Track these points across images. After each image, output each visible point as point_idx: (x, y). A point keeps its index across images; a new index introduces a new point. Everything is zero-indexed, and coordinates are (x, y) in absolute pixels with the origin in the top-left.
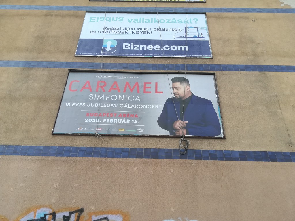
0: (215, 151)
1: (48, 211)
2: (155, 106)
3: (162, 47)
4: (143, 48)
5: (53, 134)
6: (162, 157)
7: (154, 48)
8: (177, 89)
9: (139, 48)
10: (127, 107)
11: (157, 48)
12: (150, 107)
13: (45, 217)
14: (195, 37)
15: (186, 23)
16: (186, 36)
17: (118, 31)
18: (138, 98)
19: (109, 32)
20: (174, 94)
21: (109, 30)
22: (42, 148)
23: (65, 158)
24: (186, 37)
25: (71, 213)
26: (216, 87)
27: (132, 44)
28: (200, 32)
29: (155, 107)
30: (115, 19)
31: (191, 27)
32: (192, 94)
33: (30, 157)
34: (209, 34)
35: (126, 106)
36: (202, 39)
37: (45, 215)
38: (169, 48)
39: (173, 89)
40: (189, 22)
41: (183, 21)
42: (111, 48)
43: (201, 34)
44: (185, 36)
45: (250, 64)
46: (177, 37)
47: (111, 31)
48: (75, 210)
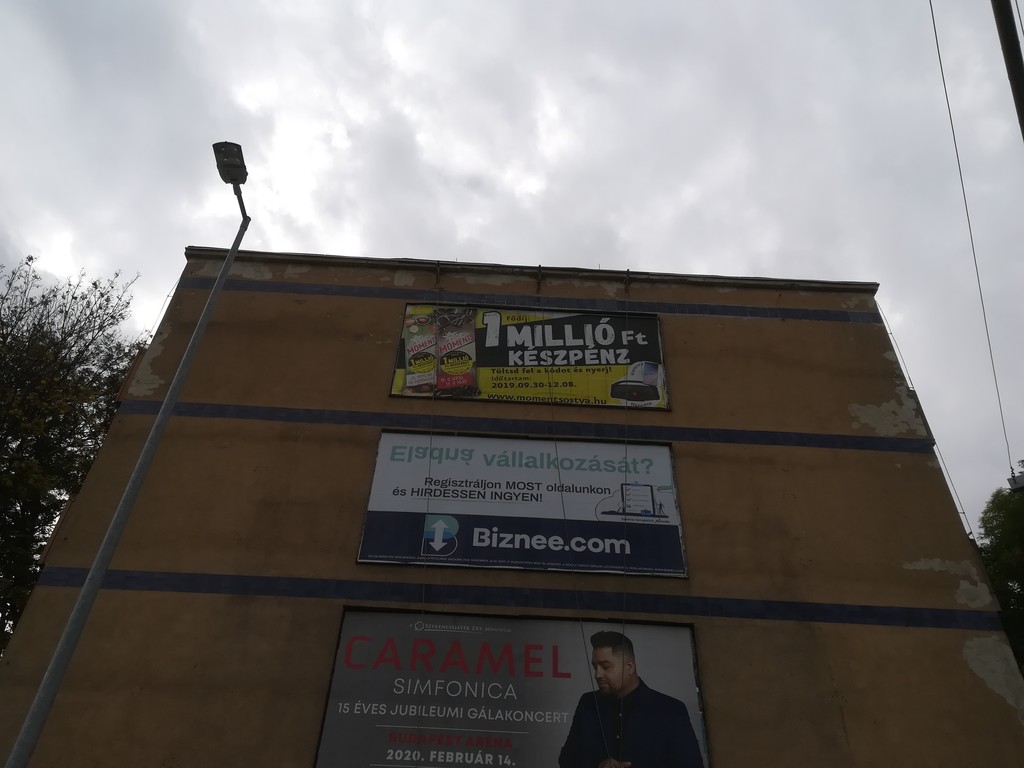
2: (552, 715)
3: (567, 542)
4: (522, 541)
7: (547, 545)
8: (605, 668)
9: (512, 541)
10: (485, 716)
11: (555, 543)
12: (540, 717)
14: (645, 513)
15: (622, 472)
16: (624, 510)
17: (460, 489)
18: (511, 692)
19: (438, 493)
20: (599, 680)
21: (439, 487)
24: (624, 513)
26: (696, 665)
27: (495, 529)
28: (657, 501)
29: (552, 719)
30: (452, 455)
31: (637, 485)
32: (641, 683)
34: (679, 505)
35: (483, 714)
36: (663, 522)
38: (584, 544)
39: (596, 668)
40: (631, 468)
41: (617, 466)
42: (444, 541)
43: (661, 505)
44: (621, 511)
45: (776, 598)
46: (604, 513)
47: (442, 490)
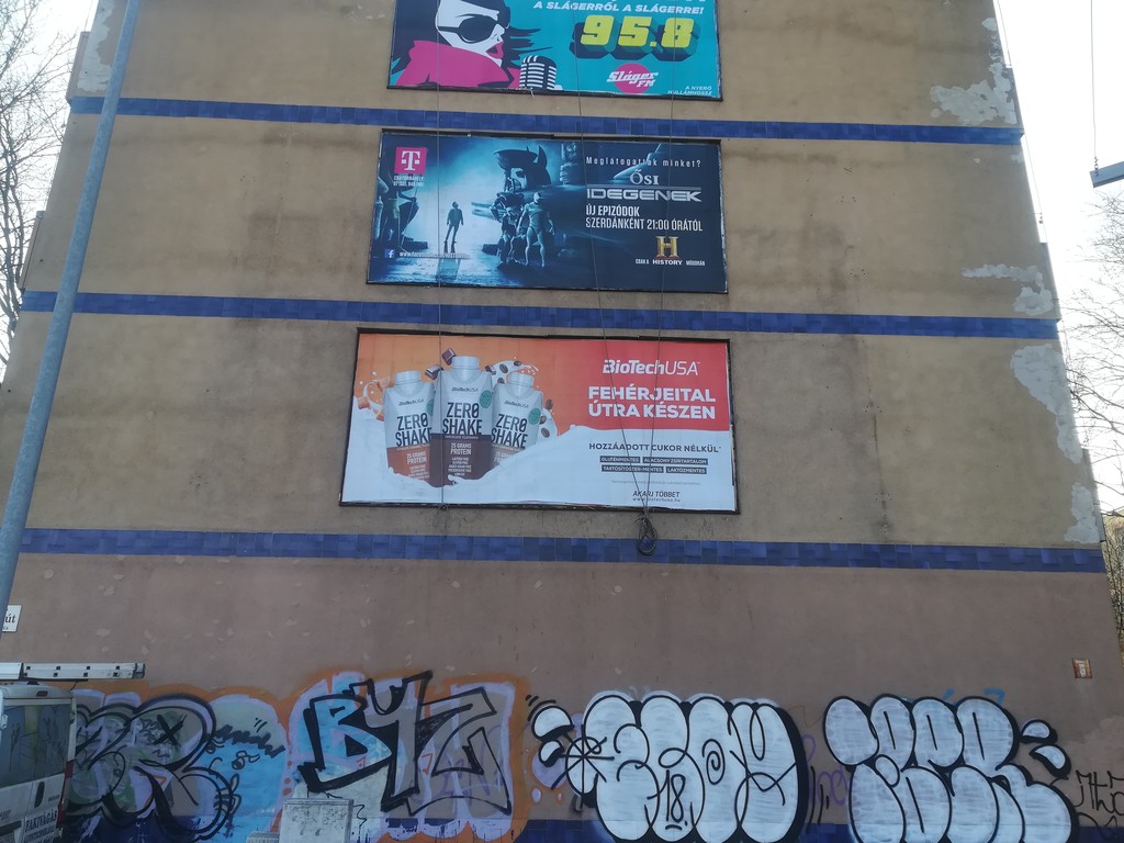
0: (715, 542)
1: (356, 677)
5: (342, 504)
6: (596, 558)
13: (352, 690)
22: (321, 539)
23: (376, 562)
25: (406, 681)
33: (297, 561)
37: (352, 686)
45: (820, 312)
48: (413, 674)
